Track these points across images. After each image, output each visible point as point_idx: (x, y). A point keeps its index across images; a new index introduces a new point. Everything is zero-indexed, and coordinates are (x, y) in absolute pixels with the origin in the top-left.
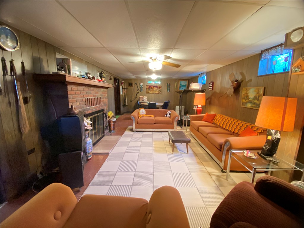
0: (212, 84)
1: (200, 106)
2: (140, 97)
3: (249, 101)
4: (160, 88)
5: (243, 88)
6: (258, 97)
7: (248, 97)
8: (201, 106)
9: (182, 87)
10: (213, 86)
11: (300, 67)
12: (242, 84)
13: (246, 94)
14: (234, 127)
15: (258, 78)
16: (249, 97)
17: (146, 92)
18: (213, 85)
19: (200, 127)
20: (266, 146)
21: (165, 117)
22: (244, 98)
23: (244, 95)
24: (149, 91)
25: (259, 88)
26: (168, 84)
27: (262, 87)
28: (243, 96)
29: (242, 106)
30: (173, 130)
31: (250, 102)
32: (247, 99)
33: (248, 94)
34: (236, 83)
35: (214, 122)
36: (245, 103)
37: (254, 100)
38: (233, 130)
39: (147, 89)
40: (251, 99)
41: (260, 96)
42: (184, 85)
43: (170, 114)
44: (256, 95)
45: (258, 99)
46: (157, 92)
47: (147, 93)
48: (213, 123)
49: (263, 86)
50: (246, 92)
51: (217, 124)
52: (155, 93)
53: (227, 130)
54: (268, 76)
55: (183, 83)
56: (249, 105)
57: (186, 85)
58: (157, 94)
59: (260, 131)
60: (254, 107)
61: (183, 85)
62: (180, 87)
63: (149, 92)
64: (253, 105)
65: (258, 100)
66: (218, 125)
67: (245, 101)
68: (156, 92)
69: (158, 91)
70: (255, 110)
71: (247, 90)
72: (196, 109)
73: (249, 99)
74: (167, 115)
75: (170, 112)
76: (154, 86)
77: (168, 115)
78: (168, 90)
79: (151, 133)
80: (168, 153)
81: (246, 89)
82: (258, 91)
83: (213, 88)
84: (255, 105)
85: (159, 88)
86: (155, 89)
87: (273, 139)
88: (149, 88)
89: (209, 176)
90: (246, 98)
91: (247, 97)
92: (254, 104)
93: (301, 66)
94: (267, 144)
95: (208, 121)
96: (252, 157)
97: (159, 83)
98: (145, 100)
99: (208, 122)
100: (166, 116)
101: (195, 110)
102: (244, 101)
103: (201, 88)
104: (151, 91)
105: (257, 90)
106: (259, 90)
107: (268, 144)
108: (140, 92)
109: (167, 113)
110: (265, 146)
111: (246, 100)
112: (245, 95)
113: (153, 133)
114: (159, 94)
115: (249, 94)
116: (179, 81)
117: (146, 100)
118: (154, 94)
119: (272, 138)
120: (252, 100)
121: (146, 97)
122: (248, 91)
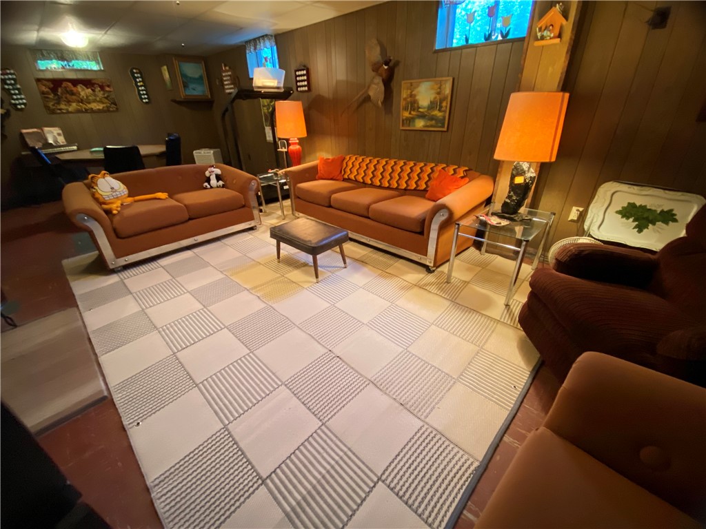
0: (305, 72)
1: (294, 140)
2: (24, 131)
3: (419, 114)
4: (107, 89)
5: (403, 82)
6: (441, 103)
7: (416, 105)
8: (299, 139)
9: (191, 86)
10: (308, 80)
11: (551, 27)
12: (396, 70)
13: (411, 96)
14: (404, 178)
15: (436, 55)
16: (418, 103)
17: (47, 108)
18: (308, 74)
19: (334, 196)
20: (512, 196)
21: (206, 188)
22: (406, 109)
23: (405, 99)
24: (59, 103)
25: (441, 81)
26: (133, 74)
27: (448, 78)
28: (403, 103)
29: (401, 128)
30: (252, 221)
31: (422, 116)
32: (414, 110)
33: (415, 96)
34: (386, 67)
35: (346, 177)
36: (410, 120)
37: (429, 111)
38: (405, 185)
39: (43, 93)
40: (424, 108)
41: (444, 100)
42: (197, 76)
43: (218, 178)
44: (435, 98)
45: (441, 107)
46: (101, 106)
47: (53, 112)
48: (344, 180)
49: (448, 76)
50: (409, 91)
51: (356, 181)
52: (92, 111)
53: (388, 188)
54: (460, 51)
55: (192, 70)
56: (420, 124)
57: (201, 78)
58: (99, 111)
59: (463, 175)
60: (432, 126)
61: (194, 79)
62: (185, 86)
63: (63, 106)
64: (429, 123)
65: (440, 110)
66: (359, 182)
67: (410, 113)
68: (95, 106)
69: (101, 102)
70: (433, 133)
71: (412, 87)
72: (284, 150)
73: (419, 108)
74: (208, 180)
75: (218, 171)
76: (75, 82)
77: (214, 182)
78: (140, 95)
79: (188, 253)
80: (305, 287)
81: (409, 85)
82: (440, 88)
83: (309, 85)
84: (434, 122)
85: (102, 88)
86: (84, 92)
87: (527, 181)
88: (54, 90)
89: (422, 291)
90: (411, 107)
91: (413, 104)
92: (432, 118)
93: (552, 25)
94: (512, 193)
95: (331, 177)
96: (500, 223)
97: (94, 66)
98: (56, 141)
99: (331, 179)
100: (206, 184)
101: (282, 152)
102: (406, 114)
103: (282, 85)
104: (69, 102)
105: (436, 87)
106: (441, 85)
107: (514, 193)
108: (13, 112)
109: (207, 174)
110: (509, 197)
111: (412, 112)
112: (409, 100)
113: (196, 250)
114: (109, 111)
115: (417, 98)
116: (176, 62)
117: (61, 140)
118: (88, 116)
119: (525, 180)
120: (426, 109)
121: (56, 131)
122: (415, 88)
